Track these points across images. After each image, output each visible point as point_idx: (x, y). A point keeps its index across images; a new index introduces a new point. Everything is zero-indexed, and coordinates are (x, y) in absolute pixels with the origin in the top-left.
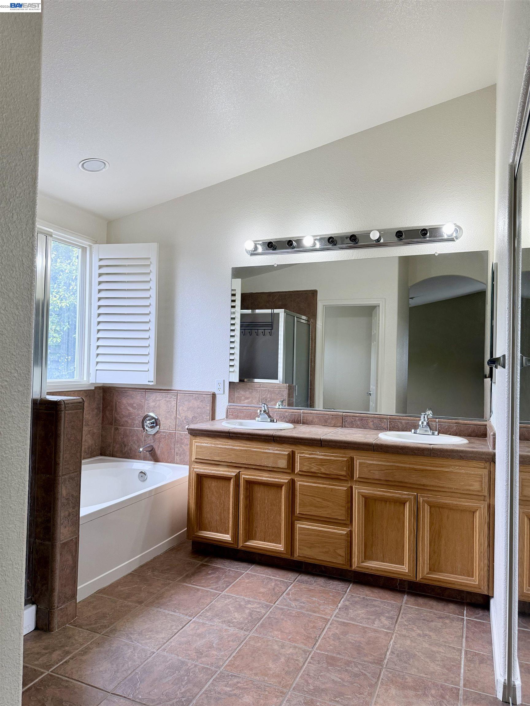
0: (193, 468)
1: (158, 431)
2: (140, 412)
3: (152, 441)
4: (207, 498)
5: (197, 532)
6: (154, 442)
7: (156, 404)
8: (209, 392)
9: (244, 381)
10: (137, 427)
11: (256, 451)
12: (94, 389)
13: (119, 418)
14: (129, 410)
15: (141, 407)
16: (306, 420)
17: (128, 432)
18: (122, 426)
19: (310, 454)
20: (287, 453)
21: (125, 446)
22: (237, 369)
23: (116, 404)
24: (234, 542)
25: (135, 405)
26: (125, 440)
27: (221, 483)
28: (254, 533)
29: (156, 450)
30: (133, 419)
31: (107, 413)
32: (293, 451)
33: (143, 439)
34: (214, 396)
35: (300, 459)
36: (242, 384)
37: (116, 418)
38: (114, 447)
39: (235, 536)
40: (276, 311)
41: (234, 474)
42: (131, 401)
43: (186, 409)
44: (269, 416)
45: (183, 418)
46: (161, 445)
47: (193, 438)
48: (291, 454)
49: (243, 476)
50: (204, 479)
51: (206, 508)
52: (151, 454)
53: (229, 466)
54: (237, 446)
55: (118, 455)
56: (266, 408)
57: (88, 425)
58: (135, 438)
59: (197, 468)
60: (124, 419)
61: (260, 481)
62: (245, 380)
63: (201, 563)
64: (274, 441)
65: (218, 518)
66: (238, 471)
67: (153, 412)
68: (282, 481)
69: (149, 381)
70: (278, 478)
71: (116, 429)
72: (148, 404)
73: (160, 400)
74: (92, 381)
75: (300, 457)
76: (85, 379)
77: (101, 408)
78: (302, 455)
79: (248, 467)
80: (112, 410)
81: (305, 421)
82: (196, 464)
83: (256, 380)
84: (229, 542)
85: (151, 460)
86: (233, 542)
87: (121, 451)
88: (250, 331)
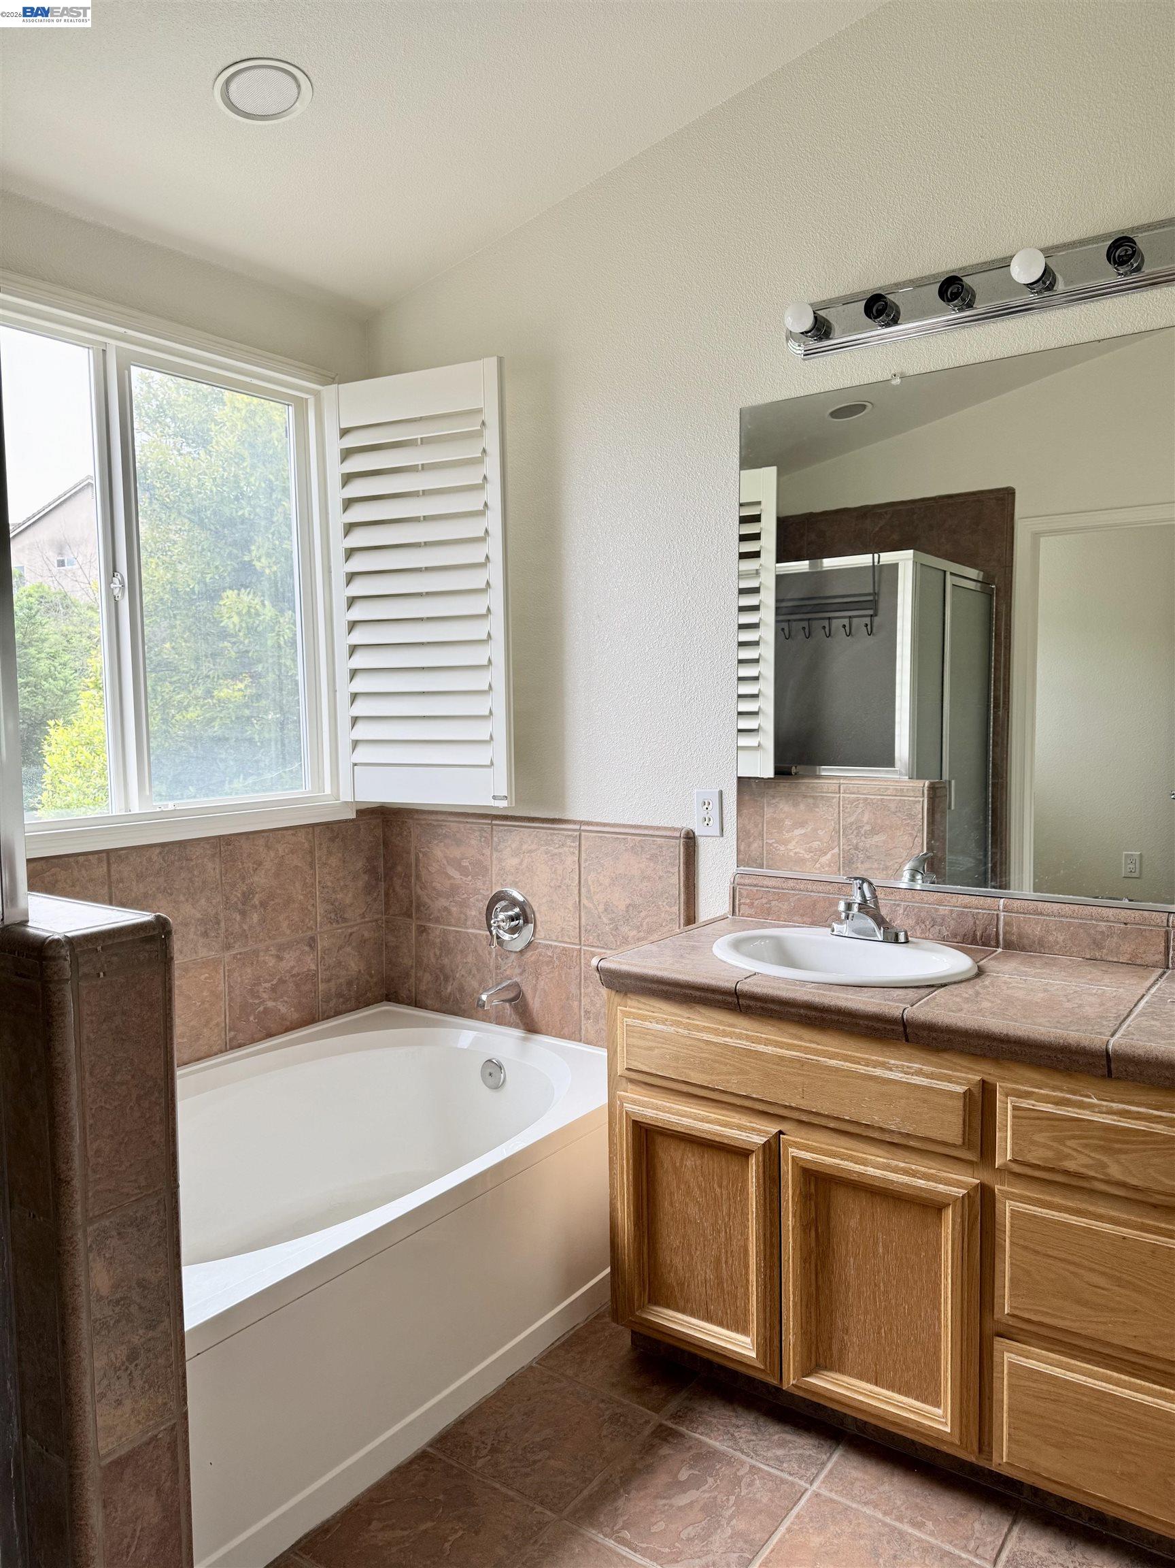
0: (622, 1100)
1: (530, 943)
2: (479, 884)
3: (517, 971)
4: (671, 1204)
5: (642, 1307)
6: (521, 974)
7: (521, 864)
8: (675, 829)
9: (790, 774)
10: (474, 926)
11: (837, 1070)
12: (354, 816)
13: (426, 899)
14: (450, 877)
15: (481, 869)
16: (1020, 936)
17: (451, 938)
18: (437, 921)
19: (1059, 1102)
20: (960, 1089)
21: (447, 979)
22: (767, 740)
23: (417, 859)
24: (765, 1365)
25: (465, 863)
26: (446, 961)
27: (714, 1163)
28: (835, 1348)
29: (529, 994)
30: (463, 904)
31: (397, 882)
32: (983, 1082)
33: (492, 964)
34: (690, 841)
35: (1014, 1117)
36: (785, 785)
37: (418, 897)
38: (419, 980)
39: (771, 1342)
40: (887, 557)
41: (760, 1140)
42: (455, 852)
43: (607, 881)
44: (880, 921)
45: (601, 908)
46: (541, 984)
47: (617, 998)
48: (977, 1091)
49: (793, 1152)
50: (659, 1139)
51: (671, 1237)
52: (515, 1008)
53: (741, 1107)
54: (767, 1042)
55: (429, 1002)
56: (868, 895)
57: (345, 920)
58: (470, 959)
59: (634, 1102)
60: (443, 902)
61: (855, 1177)
62: (794, 770)
63: (656, 1418)
64: (907, 1040)
65: (710, 1275)
66: (773, 1129)
67: (515, 885)
68: (941, 1188)
69: (494, 798)
70: (926, 1177)
71: (422, 930)
72: (500, 860)
73: (530, 851)
74: (346, 796)
75: (1015, 1108)
76: (328, 791)
77: (381, 870)
78: (1025, 1104)
79: (809, 1121)
80: (408, 876)
81: (1014, 938)
82: (630, 1086)
83: (825, 771)
84: (752, 1364)
85: (517, 1026)
86: (762, 1367)
87: (438, 993)
88: (805, 624)
